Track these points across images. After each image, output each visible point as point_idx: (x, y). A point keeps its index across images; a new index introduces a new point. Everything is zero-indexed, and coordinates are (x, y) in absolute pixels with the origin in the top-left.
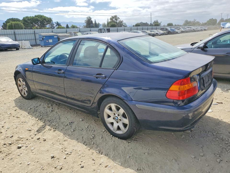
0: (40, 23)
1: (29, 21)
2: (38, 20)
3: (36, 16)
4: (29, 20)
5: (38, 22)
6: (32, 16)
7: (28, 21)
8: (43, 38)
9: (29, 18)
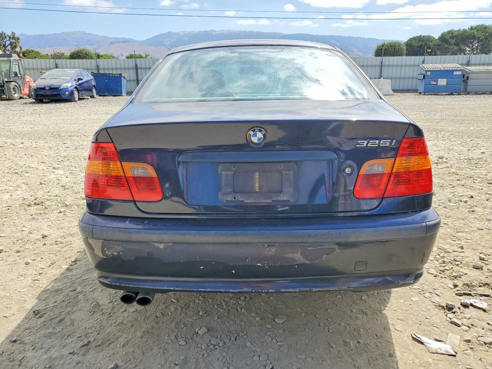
0: (478, 43)
1: (452, 41)
2: (474, 37)
3: (472, 28)
4: (453, 37)
5: (471, 43)
6: (462, 29)
7: (449, 40)
8: (424, 76)
9: (455, 34)
